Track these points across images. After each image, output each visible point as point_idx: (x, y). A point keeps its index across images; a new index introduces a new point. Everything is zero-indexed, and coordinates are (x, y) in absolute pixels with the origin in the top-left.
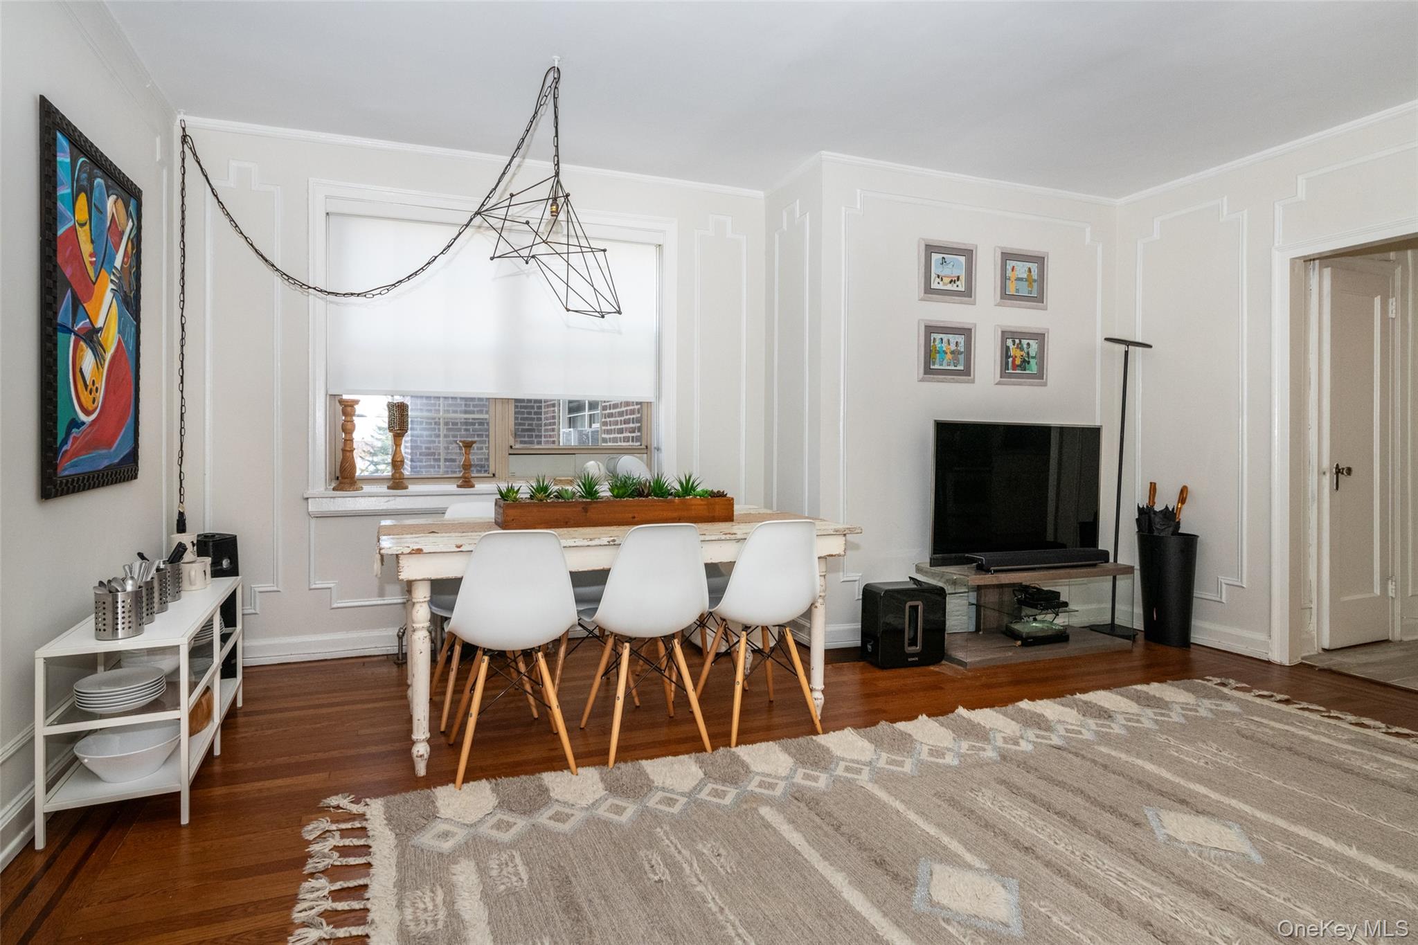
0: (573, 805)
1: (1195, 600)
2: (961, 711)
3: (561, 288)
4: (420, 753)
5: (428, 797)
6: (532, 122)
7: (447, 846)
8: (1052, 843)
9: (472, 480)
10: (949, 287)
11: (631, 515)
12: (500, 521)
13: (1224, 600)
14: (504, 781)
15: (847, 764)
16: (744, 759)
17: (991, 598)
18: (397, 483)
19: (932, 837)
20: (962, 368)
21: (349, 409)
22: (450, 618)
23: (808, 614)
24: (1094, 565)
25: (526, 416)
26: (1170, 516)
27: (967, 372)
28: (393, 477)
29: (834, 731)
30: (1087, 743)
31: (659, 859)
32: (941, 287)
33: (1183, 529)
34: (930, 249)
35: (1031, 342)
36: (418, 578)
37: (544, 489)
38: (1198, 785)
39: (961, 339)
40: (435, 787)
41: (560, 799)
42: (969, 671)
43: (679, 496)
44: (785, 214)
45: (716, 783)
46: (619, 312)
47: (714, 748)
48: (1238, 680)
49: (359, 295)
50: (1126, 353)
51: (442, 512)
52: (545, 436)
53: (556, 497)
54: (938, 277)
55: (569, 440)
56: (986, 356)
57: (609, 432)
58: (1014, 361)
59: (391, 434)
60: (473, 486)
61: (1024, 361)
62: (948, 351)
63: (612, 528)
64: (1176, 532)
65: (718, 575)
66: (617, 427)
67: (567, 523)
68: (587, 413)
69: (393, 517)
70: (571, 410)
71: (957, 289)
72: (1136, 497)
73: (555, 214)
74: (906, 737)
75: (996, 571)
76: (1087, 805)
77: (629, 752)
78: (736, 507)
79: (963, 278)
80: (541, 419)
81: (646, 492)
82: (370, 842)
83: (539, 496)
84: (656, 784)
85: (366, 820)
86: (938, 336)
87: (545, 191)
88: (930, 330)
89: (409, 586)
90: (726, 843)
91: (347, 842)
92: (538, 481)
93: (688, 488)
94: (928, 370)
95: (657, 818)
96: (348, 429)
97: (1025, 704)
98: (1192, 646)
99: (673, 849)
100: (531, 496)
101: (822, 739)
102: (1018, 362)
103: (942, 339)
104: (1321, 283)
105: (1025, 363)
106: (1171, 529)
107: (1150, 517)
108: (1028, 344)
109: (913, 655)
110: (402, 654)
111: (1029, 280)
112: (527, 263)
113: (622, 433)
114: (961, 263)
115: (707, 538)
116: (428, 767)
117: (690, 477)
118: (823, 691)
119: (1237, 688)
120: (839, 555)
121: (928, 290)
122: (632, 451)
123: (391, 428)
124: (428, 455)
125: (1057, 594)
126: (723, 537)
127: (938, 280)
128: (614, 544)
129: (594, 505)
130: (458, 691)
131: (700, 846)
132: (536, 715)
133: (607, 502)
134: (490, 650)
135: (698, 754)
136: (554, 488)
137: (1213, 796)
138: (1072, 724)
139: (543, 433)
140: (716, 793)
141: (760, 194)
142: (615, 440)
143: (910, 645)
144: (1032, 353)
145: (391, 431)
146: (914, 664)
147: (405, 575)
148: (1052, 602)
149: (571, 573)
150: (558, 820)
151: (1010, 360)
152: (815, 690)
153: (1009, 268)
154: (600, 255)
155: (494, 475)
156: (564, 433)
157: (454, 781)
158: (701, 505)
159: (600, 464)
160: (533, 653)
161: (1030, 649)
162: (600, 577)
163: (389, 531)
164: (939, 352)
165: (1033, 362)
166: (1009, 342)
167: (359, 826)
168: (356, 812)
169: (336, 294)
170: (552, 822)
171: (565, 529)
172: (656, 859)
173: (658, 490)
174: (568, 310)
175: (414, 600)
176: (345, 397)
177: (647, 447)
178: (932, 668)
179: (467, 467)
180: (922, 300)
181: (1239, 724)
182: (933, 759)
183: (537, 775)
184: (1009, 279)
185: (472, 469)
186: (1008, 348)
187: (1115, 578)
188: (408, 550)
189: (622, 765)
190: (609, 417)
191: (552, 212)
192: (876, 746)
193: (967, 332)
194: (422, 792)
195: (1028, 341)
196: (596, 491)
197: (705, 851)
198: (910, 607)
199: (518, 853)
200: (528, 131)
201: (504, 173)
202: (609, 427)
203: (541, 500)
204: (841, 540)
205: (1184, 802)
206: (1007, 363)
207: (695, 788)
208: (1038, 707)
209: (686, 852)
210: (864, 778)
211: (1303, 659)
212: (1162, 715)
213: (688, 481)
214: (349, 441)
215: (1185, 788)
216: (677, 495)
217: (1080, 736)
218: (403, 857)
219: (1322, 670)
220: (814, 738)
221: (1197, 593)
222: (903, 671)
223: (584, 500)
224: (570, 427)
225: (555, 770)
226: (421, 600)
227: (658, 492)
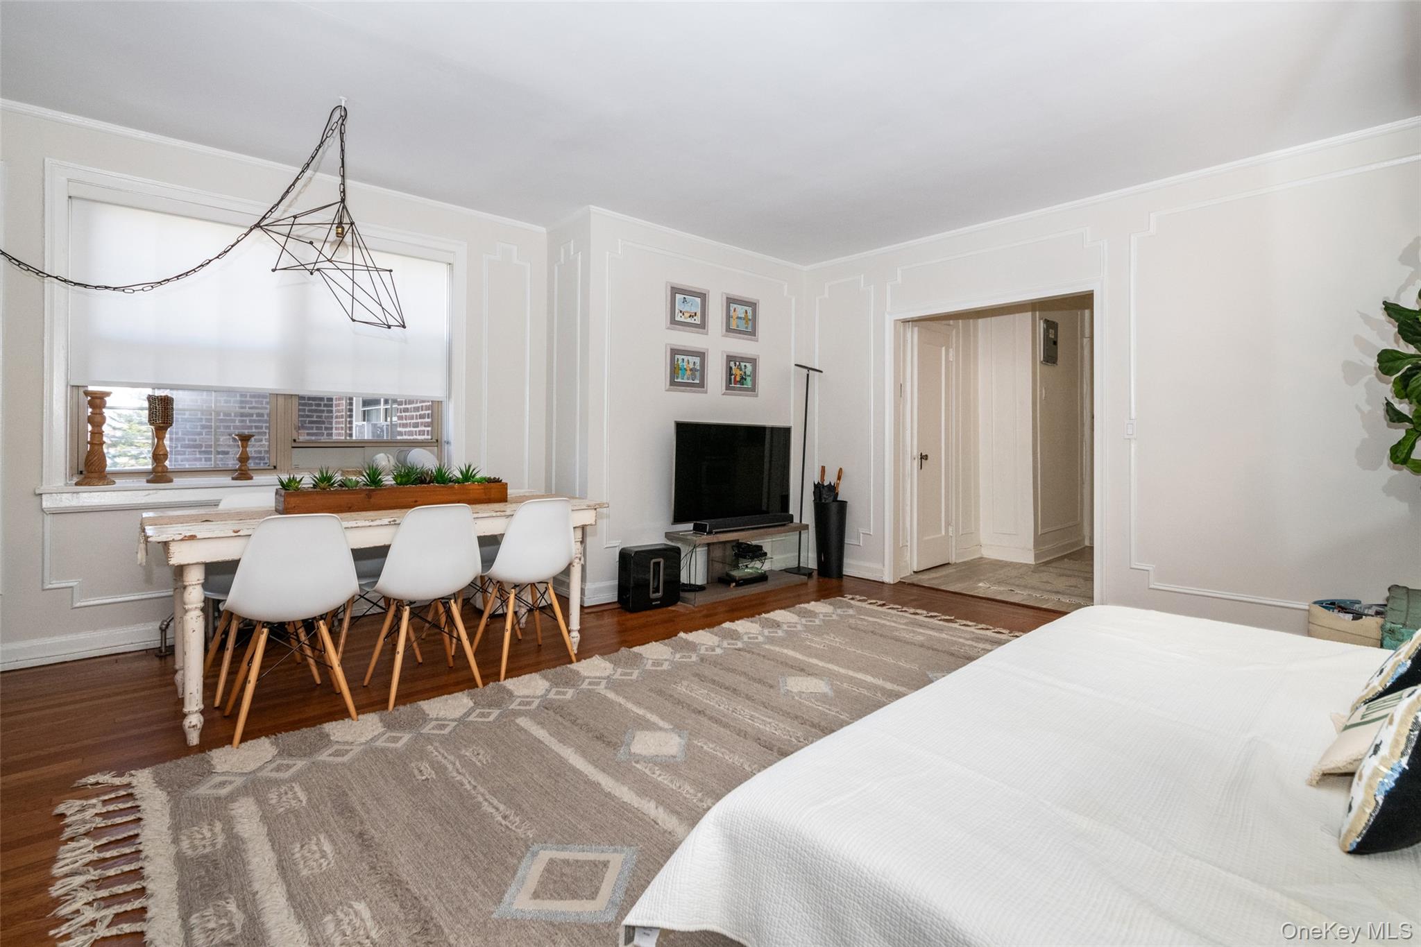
0: (352, 743)
1: (845, 546)
2: (682, 635)
3: (347, 301)
4: (193, 724)
5: (203, 759)
6: (318, 151)
7: (223, 792)
8: (717, 706)
9: (249, 472)
10: (689, 320)
11: (414, 499)
12: (281, 508)
13: (861, 545)
14: (283, 736)
15: (591, 680)
16: (510, 688)
17: (718, 553)
18: (159, 475)
19: (641, 715)
20: (698, 382)
21: (98, 401)
22: (226, 600)
23: (567, 571)
24: (784, 525)
25: (314, 408)
26: (832, 489)
27: (702, 385)
28: (154, 471)
29: (585, 659)
30: (758, 644)
31: (427, 766)
32: (682, 319)
33: (839, 498)
34: (675, 291)
35: (747, 364)
36: (191, 562)
37: (329, 479)
38: (814, 659)
39: (697, 360)
40: (210, 750)
41: (340, 740)
42: (696, 607)
43: (459, 483)
44: (562, 251)
45: (484, 708)
46: (404, 327)
47: (485, 684)
48: (861, 595)
49: (115, 289)
50: (808, 375)
51: (216, 504)
52: (336, 429)
53: (340, 485)
54: (681, 312)
55: (362, 433)
56: (716, 374)
57: (405, 425)
58: (735, 378)
59: (152, 427)
60: (251, 478)
61: (742, 378)
62: (688, 369)
63: (395, 511)
64: (835, 500)
65: (490, 544)
66: (413, 421)
67: (350, 508)
68: (382, 407)
69: (156, 510)
70: (366, 403)
71: (695, 322)
72: (813, 477)
73: (341, 235)
74: (639, 656)
75: (716, 533)
76: (746, 681)
77: (406, 697)
78: (509, 491)
79: (699, 314)
80: (331, 411)
81: (428, 479)
82: (138, 803)
83: (322, 485)
84: (431, 716)
85: (133, 787)
86: (681, 357)
87: (330, 214)
88: (674, 352)
89: (180, 570)
90: (485, 746)
91: (111, 808)
92: (322, 473)
93: (467, 476)
94: (673, 383)
95: (429, 739)
96: (97, 421)
97: (727, 625)
98: (844, 577)
99: (440, 757)
100: (314, 485)
101: (575, 666)
102: (738, 379)
103: (683, 360)
104: (913, 336)
105: (743, 379)
106: (832, 498)
107: (820, 490)
108: (745, 366)
109: (656, 600)
110: (166, 647)
111: (746, 319)
112: (312, 274)
113: (418, 427)
114: (697, 303)
115: (480, 515)
116: (201, 736)
117: (470, 467)
118: (579, 631)
119: (860, 601)
120: (591, 525)
121: (673, 322)
122: (423, 444)
123: (151, 421)
124: (195, 446)
125: (759, 548)
126: (494, 514)
127: (681, 314)
128: (395, 524)
129: (378, 492)
130: (233, 672)
131: (463, 752)
132: (319, 681)
133: (390, 489)
134: (268, 623)
135: (470, 691)
136: (338, 477)
137: (820, 664)
138: (753, 634)
139: (334, 425)
140: (482, 715)
141: (543, 230)
142: (411, 433)
143: (654, 592)
144: (748, 373)
145: (151, 424)
146: (657, 607)
147: (175, 561)
148: (757, 553)
149: (352, 550)
150: (337, 756)
151: (733, 377)
152: (573, 631)
153: (732, 309)
154: (385, 275)
155: (275, 467)
156: (357, 426)
157: (231, 743)
158: (478, 489)
159: (390, 456)
160: (315, 621)
161: (740, 588)
162: (381, 552)
163: (153, 522)
164: (681, 369)
165: (749, 379)
166: (732, 364)
167: (125, 793)
168: (119, 784)
169: (86, 286)
170: (332, 757)
171: (349, 513)
172: (425, 766)
173: (441, 478)
174: (354, 320)
175: (186, 584)
176: (91, 388)
177: (437, 441)
178: (670, 608)
179: (244, 459)
180: (668, 328)
181: (852, 621)
182: (654, 668)
183: (318, 726)
184: (732, 317)
185: (250, 461)
186: (731, 368)
187: (800, 532)
188: (180, 537)
189: (401, 708)
190: (404, 412)
191: (337, 233)
192: (615, 665)
193: (702, 355)
194: (195, 756)
195: (745, 364)
196: (380, 479)
197: (467, 754)
198: (654, 563)
199: (298, 784)
200: (313, 158)
201: (287, 192)
202: (404, 421)
203: (324, 489)
204: (593, 512)
205: (803, 670)
206: (730, 380)
207: (465, 714)
208: (735, 626)
209: (451, 758)
210: (601, 689)
211: (901, 579)
212: (811, 621)
213: (468, 471)
214: (98, 433)
215: (806, 662)
216: (457, 481)
217: (756, 641)
218: (178, 807)
219: (909, 584)
220: (568, 666)
221: (847, 541)
222: (648, 612)
223: (368, 488)
224: (364, 420)
225: (336, 720)
226: (194, 583)
227: (439, 479)
